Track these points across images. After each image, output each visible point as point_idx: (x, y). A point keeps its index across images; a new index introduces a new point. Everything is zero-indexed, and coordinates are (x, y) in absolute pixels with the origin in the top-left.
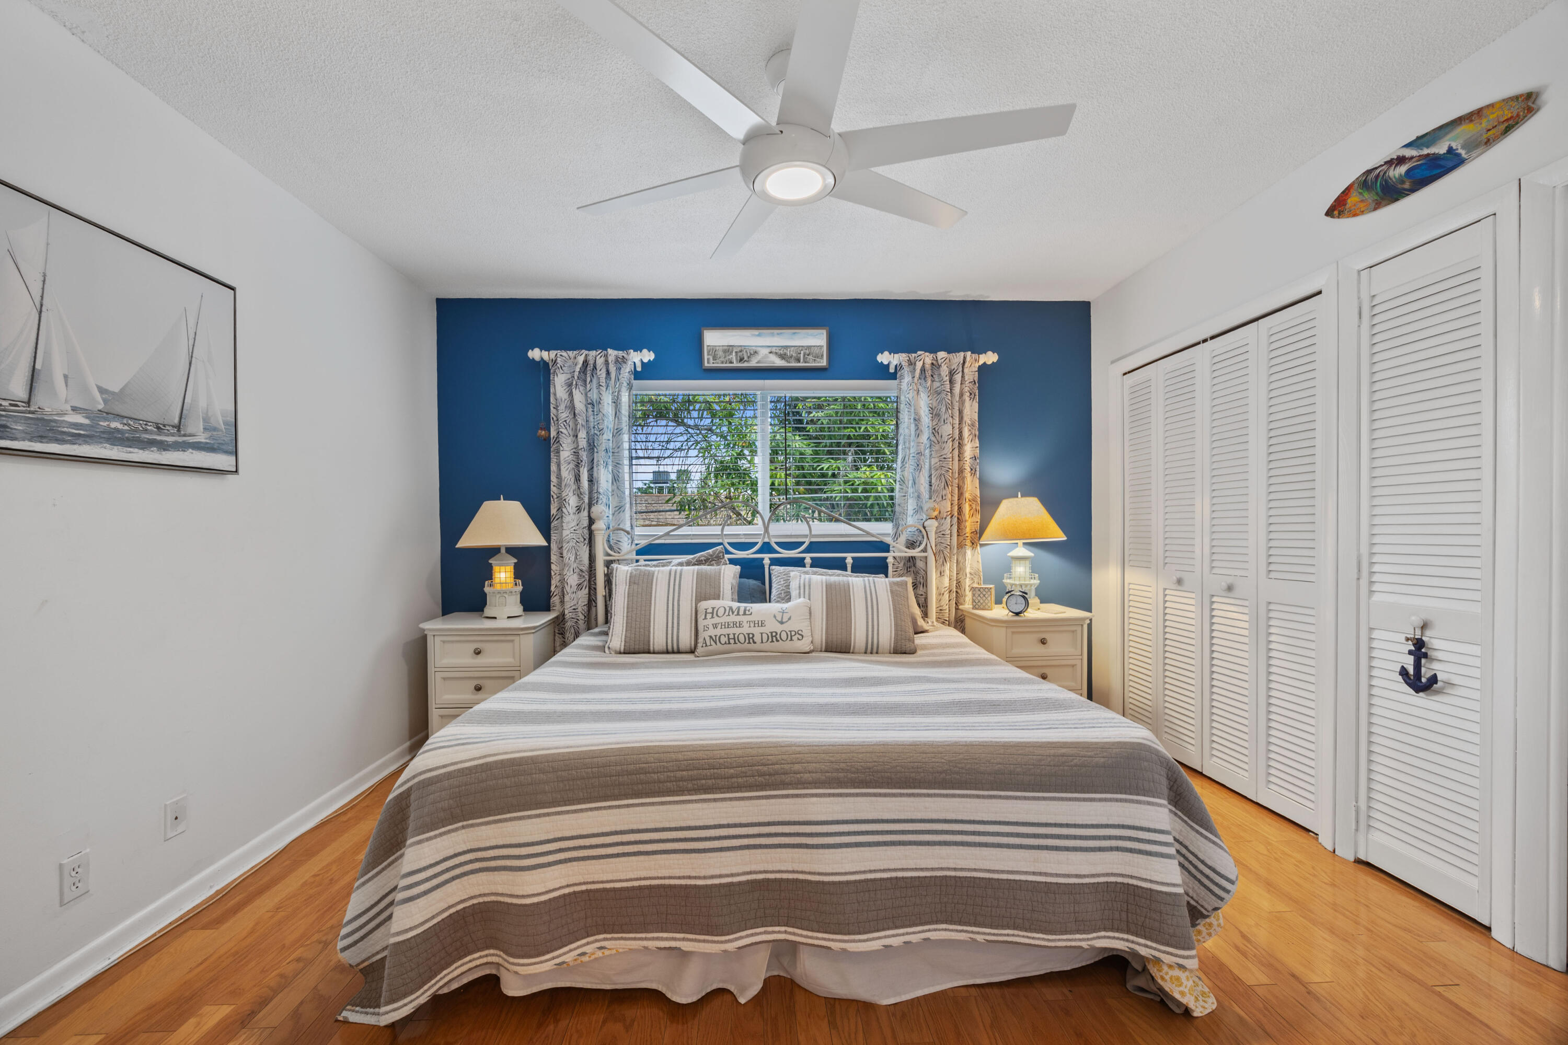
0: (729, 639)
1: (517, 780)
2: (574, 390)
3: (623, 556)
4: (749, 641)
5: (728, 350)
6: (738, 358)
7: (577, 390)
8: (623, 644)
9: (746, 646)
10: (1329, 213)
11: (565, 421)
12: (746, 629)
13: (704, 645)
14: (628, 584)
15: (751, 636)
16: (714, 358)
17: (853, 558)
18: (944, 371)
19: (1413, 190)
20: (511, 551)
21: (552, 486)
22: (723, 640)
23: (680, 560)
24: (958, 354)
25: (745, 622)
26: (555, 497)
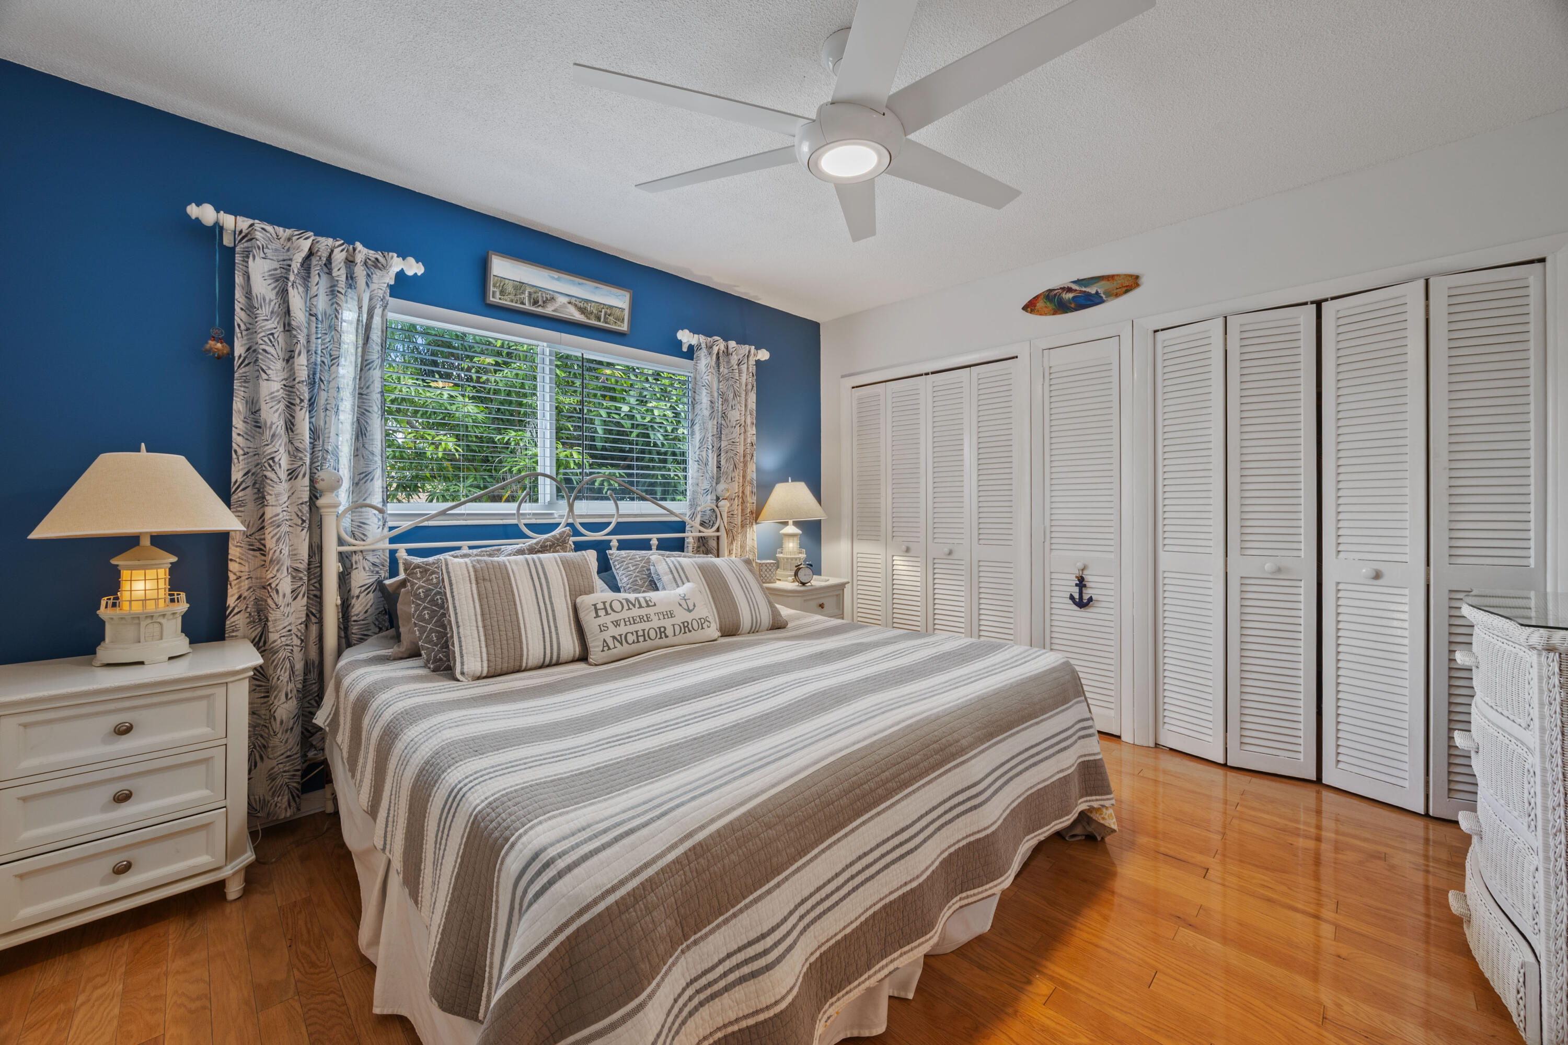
0: (638, 636)
1: (745, 849)
2: (290, 289)
3: (370, 545)
4: (661, 635)
5: (520, 286)
6: (532, 300)
7: (295, 289)
8: (485, 665)
9: (658, 642)
10: (1025, 308)
11: (272, 334)
12: (656, 623)
13: (606, 648)
14: (474, 582)
15: (662, 629)
16: (502, 293)
17: (658, 539)
18: (734, 360)
19: (1076, 309)
20: (162, 541)
21: (234, 435)
22: (631, 638)
23: (518, 547)
24: (743, 346)
25: (652, 615)
26: (240, 452)
